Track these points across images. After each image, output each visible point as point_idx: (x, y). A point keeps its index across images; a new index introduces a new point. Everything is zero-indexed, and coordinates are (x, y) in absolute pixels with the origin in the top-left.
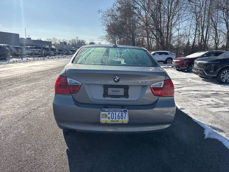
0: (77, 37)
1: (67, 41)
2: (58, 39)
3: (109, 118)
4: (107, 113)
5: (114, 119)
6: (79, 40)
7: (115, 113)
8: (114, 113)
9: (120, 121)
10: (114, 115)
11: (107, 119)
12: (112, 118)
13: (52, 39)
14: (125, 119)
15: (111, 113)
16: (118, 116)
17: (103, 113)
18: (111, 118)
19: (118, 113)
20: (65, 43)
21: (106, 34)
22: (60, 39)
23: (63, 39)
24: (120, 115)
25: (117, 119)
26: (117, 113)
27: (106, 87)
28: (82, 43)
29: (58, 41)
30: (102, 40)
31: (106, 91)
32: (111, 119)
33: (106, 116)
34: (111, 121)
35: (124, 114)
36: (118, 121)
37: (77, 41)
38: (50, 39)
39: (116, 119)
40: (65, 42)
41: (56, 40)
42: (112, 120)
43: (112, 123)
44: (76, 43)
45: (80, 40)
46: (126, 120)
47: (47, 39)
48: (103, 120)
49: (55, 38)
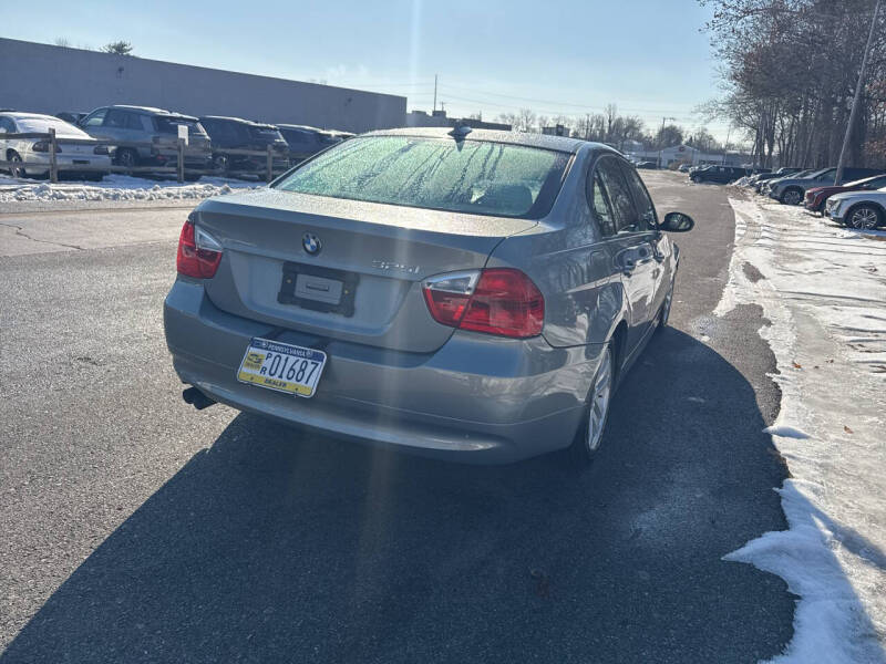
0: (611, 109)
1: (572, 122)
2: (538, 116)
3: (264, 370)
4: (265, 353)
5: (276, 378)
6: (617, 117)
7: (286, 360)
8: (284, 356)
9: (291, 386)
10: (283, 362)
11: (257, 372)
12: (273, 372)
13: (517, 114)
14: (307, 382)
15: (274, 354)
16: (292, 369)
17: (253, 350)
18: (267, 372)
19: (296, 358)
20: (560, 129)
21: (727, 93)
22: (544, 116)
23: (557, 116)
24: (297, 367)
25: (284, 379)
26: (292, 359)
27: (291, 270)
28: (626, 131)
29: (537, 122)
30: (707, 117)
31: (289, 281)
32: (267, 375)
33: (260, 361)
34: (267, 381)
35: (310, 367)
36: (285, 385)
37: (610, 122)
38: (513, 118)
39: (281, 377)
40: (562, 127)
41: (533, 118)
42: (287, 381)
43: (268, 386)
44: (602, 131)
45: (620, 120)
46: (308, 386)
47: (503, 117)
48: (246, 372)
49: (528, 112)
